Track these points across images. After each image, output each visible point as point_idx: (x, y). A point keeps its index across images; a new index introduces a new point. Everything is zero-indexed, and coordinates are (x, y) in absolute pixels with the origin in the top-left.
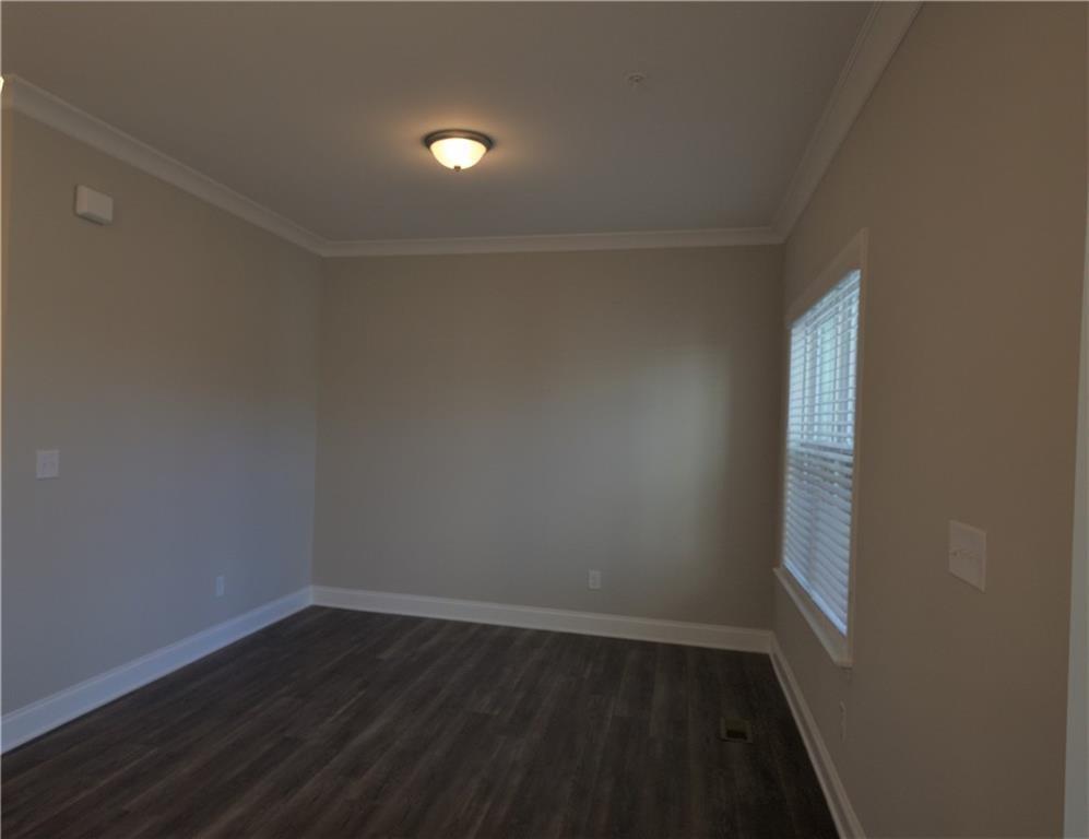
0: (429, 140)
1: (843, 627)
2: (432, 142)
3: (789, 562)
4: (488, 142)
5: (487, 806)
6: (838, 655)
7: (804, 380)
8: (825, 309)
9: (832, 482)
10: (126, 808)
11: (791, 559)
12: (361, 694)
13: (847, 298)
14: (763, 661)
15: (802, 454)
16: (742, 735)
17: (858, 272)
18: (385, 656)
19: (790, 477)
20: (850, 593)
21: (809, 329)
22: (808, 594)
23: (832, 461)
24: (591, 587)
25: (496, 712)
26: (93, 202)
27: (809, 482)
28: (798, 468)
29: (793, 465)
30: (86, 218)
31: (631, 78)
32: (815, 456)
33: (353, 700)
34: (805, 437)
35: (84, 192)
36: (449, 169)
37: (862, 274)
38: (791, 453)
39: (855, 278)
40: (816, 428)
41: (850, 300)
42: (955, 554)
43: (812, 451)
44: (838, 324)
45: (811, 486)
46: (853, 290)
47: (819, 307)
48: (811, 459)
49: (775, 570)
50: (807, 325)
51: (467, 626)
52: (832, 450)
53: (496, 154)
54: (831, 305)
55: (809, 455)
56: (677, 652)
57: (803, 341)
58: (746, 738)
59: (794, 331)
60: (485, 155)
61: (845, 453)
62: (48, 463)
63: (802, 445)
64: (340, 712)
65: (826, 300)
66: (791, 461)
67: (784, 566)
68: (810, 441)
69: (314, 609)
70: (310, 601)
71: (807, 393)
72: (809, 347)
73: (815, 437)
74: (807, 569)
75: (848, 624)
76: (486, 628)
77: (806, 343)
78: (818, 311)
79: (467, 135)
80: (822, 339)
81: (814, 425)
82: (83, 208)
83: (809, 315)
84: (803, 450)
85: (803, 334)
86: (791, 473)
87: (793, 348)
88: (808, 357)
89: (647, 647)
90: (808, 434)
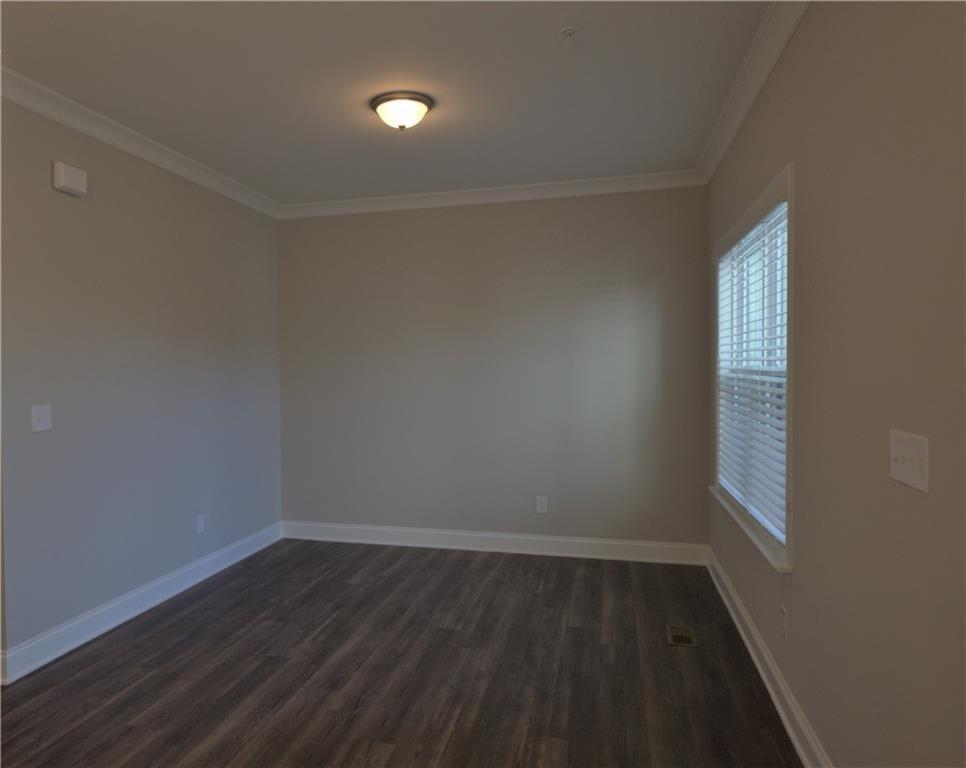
0: (375, 103)
1: (782, 537)
2: (378, 105)
3: (725, 480)
4: (429, 101)
5: (458, 711)
6: (779, 562)
7: (732, 311)
8: (752, 243)
9: (763, 403)
10: (130, 723)
11: (725, 477)
12: (334, 615)
13: (773, 231)
14: (701, 573)
15: (732, 379)
16: (688, 640)
17: (786, 204)
18: (355, 580)
19: (722, 402)
20: (788, 504)
21: (735, 264)
22: (744, 508)
23: (763, 383)
24: (539, 511)
25: (459, 628)
26: (68, 176)
27: (740, 404)
28: (727, 392)
29: (724, 391)
30: (63, 191)
31: (564, 32)
32: (744, 380)
33: (328, 622)
34: (735, 363)
35: (60, 167)
36: (394, 129)
37: (790, 207)
38: (722, 379)
39: (783, 209)
40: (745, 354)
41: (776, 232)
42: (896, 460)
43: (741, 376)
44: (764, 256)
45: (742, 408)
46: (782, 221)
47: (745, 242)
48: (741, 384)
49: (711, 488)
50: (733, 260)
51: (425, 551)
52: (764, 373)
53: (437, 112)
54: (758, 238)
55: (739, 380)
56: (621, 567)
57: (730, 276)
58: (690, 642)
59: (721, 266)
60: (427, 113)
61: (778, 374)
62: (41, 417)
63: (732, 371)
64: (316, 633)
65: (752, 234)
66: (722, 387)
67: (719, 484)
68: (740, 367)
69: (286, 541)
70: (282, 535)
71: (735, 323)
72: (735, 281)
73: (744, 363)
74: (743, 485)
75: (787, 534)
76: (443, 552)
77: (733, 277)
78: (743, 246)
79: (410, 96)
80: (748, 272)
81: (742, 352)
82: (60, 182)
83: (735, 250)
84: (734, 375)
85: (729, 268)
86: (723, 398)
87: (721, 281)
88: (735, 289)
89: (594, 564)
90: (737, 361)
